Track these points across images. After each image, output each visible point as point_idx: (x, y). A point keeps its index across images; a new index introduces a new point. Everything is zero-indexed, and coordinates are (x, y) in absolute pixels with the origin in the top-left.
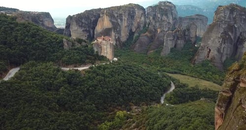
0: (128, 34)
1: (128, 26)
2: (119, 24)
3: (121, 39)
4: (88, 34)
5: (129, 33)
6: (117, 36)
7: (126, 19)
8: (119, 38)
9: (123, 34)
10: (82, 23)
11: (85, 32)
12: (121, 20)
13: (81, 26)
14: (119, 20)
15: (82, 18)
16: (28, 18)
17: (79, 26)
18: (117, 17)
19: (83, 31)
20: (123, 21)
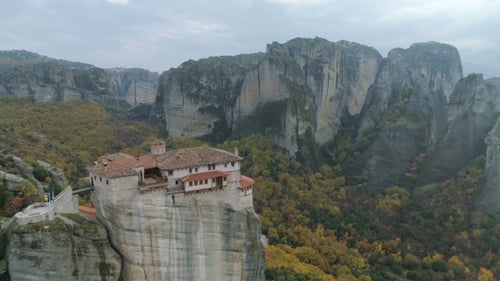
0: (337, 120)
1: (339, 97)
2: (310, 90)
3: (317, 135)
4: (216, 120)
5: (341, 120)
6: (303, 127)
7: (333, 75)
8: (308, 133)
9: (322, 122)
10: (201, 87)
11: (207, 115)
12: (319, 78)
13: (195, 97)
14: (311, 79)
15: (199, 74)
16: (61, 74)
17: (190, 96)
18: (306, 67)
19: (201, 110)
20: (325, 82)
